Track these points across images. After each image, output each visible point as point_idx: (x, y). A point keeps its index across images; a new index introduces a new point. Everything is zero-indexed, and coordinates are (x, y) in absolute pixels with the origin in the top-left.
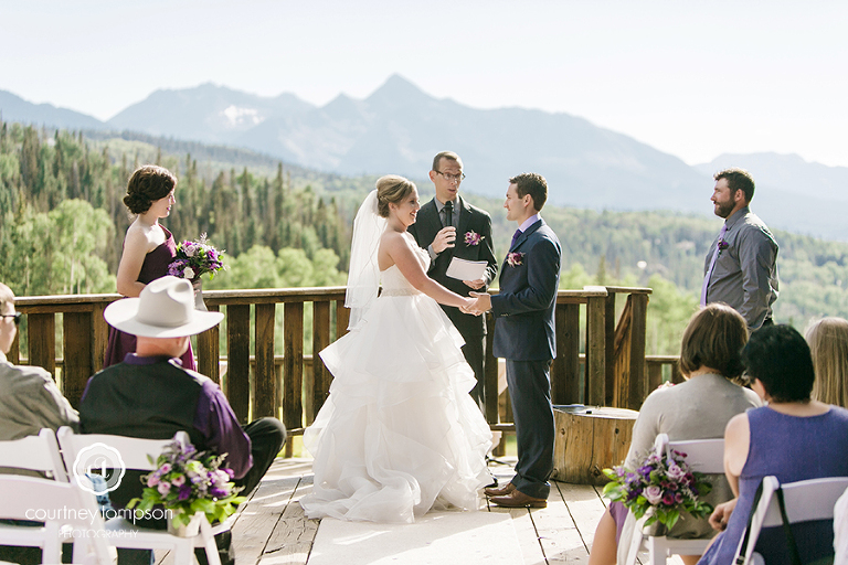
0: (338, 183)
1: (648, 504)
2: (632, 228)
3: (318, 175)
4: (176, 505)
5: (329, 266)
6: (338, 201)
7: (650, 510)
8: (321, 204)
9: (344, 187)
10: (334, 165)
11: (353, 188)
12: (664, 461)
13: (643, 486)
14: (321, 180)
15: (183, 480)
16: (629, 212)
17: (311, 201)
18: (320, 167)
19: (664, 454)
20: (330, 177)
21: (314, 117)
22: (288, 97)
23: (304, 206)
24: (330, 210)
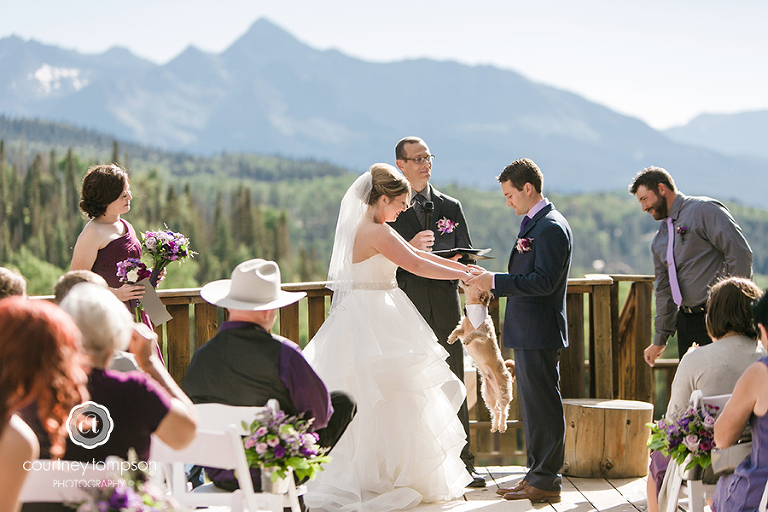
0: (190, 166)
1: (687, 451)
2: (583, 217)
3: (162, 156)
4: (272, 463)
5: (186, 276)
6: (192, 189)
7: (689, 458)
8: (171, 196)
9: (198, 171)
10: (185, 141)
11: (210, 171)
12: (700, 413)
13: (682, 436)
14: (166, 162)
15: (277, 442)
16: (579, 194)
17: (158, 191)
18: (165, 146)
19: (699, 408)
20: (179, 159)
21: (154, 77)
22: (119, 53)
23: (148, 195)
24: (183, 201)
